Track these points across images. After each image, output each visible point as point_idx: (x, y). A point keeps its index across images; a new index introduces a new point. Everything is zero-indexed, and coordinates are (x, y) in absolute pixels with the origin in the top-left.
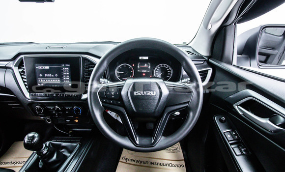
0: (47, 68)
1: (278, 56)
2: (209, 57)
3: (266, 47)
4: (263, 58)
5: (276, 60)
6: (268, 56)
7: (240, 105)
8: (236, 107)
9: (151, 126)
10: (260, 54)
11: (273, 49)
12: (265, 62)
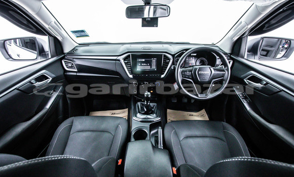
0: (144, 60)
1: (274, 51)
2: (231, 54)
3: (267, 46)
4: (265, 53)
5: (273, 55)
6: (268, 51)
7: (248, 79)
8: (245, 80)
9: (186, 100)
10: (263, 50)
11: (272, 47)
12: (266, 56)
